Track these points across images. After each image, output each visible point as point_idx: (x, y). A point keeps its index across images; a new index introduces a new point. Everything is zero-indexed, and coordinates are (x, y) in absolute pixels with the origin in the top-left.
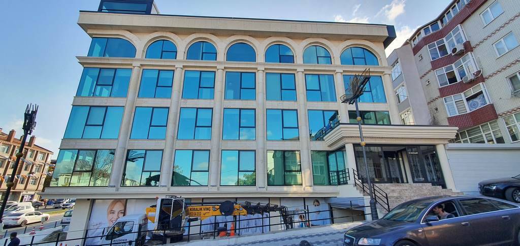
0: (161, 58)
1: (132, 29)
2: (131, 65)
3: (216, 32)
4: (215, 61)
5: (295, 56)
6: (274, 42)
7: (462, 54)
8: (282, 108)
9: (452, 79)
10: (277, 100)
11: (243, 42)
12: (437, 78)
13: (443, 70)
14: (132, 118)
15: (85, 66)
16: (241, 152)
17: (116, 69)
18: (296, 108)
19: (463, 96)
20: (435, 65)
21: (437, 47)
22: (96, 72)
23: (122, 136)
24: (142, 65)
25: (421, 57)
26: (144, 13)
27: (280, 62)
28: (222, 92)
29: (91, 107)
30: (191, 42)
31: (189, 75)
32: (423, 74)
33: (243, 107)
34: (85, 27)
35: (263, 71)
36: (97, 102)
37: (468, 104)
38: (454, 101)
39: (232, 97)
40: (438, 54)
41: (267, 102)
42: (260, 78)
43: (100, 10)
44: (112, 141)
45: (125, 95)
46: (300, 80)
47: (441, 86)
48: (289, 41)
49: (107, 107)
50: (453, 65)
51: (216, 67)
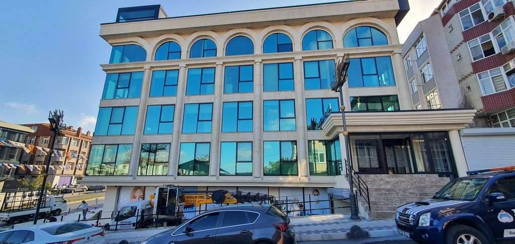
0: (168, 59)
1: (142, 35)
2: (143, 68)
3: (215, 29)
4: (215, 57)
5: (293, 44)
6: (272, 31)
7: (501, 18)
8: (279, 99)
9: (489, 51)
10: (275, 91)
11: (242, 35)
12: (470, 51)
13: (478, 41)
14: (145, 115)
15: (108, 72)
16: (239, 144)
17: (131, 73)
18: (293, 98)
19: (502, 70)
20: (468, 35)
21: (470, 13)
22: (116, 77)
23: (137, 133)
24: (152, 67)
25: (452, 27)
26: (153, 18)
27: (278, 52)
28: (221, 87)
29: (113, 107)
30: (193, 41)
31: (192, 72)
32: (453, 48)
33: (241, 100)
34: (106, 37)
35: (261, 63)
36: (118, 103)
37: (509, 80)
38: (490, 77)
39: (231, 91)
40: (471, 22)
41: (265, 93)
42: (258, 70)
43: (118, 21)
44: (130, 137)
45: (139, 96)
46: (298, 68)
47: (474, 60)
48: (287, 28)
49: (125, 107)
50: (491, 34)
51: (215, 63)
